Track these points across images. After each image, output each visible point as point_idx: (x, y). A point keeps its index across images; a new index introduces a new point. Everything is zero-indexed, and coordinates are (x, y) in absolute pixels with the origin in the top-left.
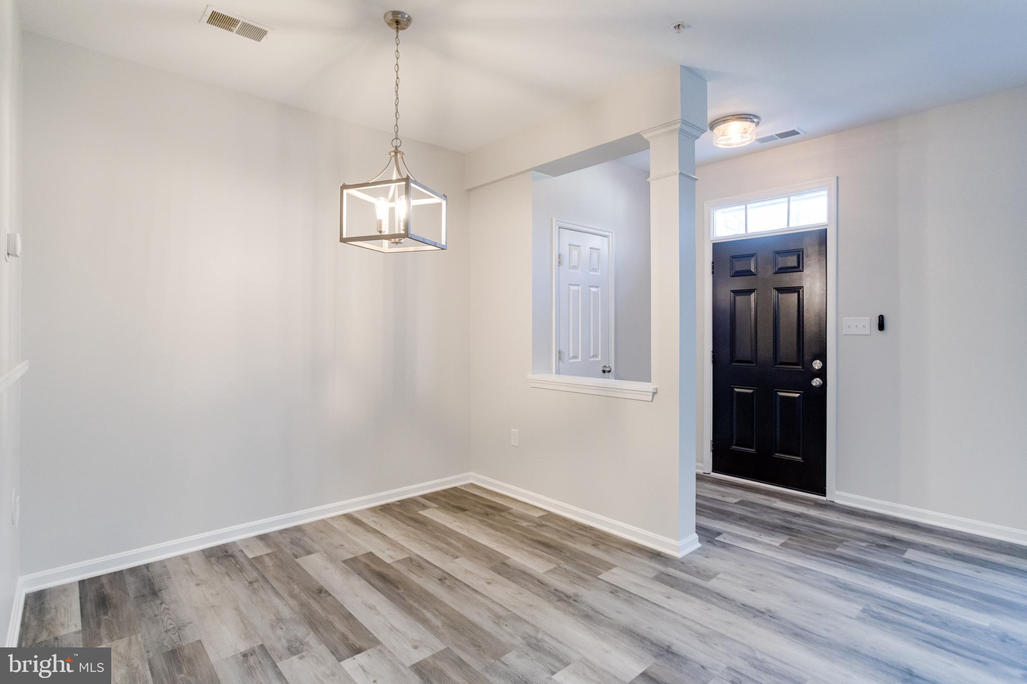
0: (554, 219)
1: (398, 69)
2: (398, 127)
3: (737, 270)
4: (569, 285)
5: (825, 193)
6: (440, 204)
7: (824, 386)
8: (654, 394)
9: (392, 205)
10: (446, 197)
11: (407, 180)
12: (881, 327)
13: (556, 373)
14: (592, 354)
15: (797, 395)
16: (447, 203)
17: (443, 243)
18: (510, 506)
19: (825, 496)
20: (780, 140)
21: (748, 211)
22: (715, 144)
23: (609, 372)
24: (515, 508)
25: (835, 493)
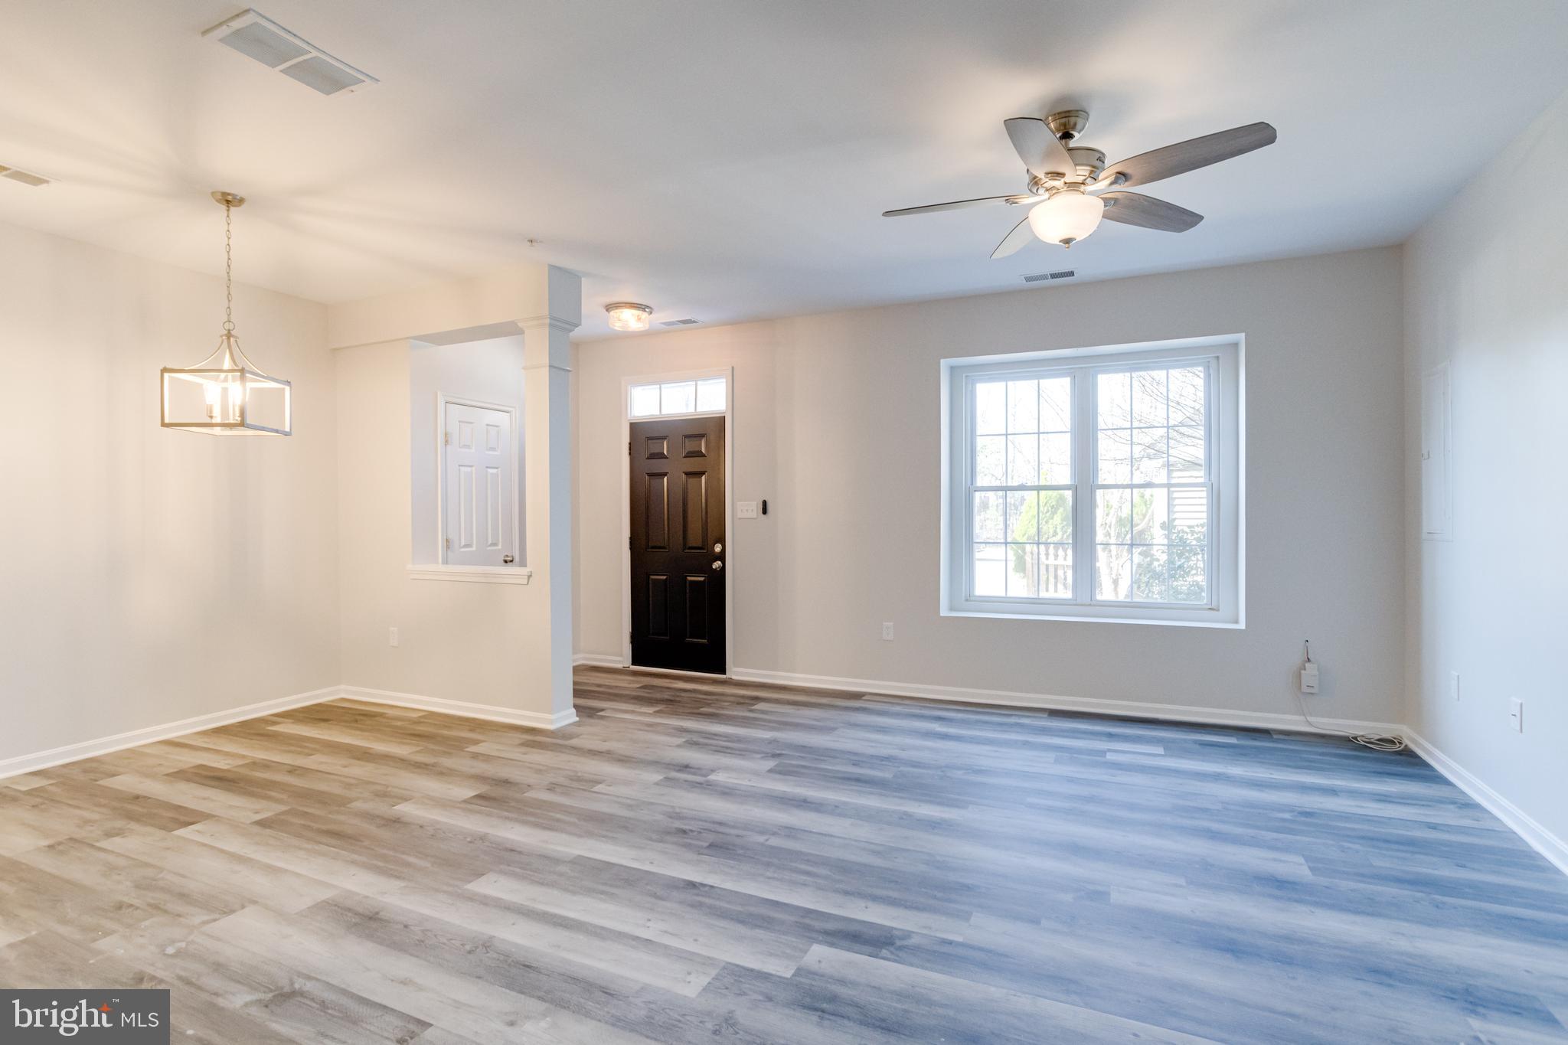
0: (439, 393)
1: (230, 250)
2: (230, 310)
3: (652, 452)
4: (460, 466)
5: (724, 380)
6: (284, 389)
7: (723, 568)
8: (530, 576)
9: (225, 385)
10: (289, 382)
11: (242, 371)
12: (765, 511)
13: (443, 563)
14: (490, 542)
15: (702, 579)
16: (291, 388)
17: (287, 429)
18: (385, 711)
19: (725, 674)
20: (682, 326)
21: (663, 390)
22: (611, 326)
23: (511, 561)
24: (390, 712)
25: (735, 670)
